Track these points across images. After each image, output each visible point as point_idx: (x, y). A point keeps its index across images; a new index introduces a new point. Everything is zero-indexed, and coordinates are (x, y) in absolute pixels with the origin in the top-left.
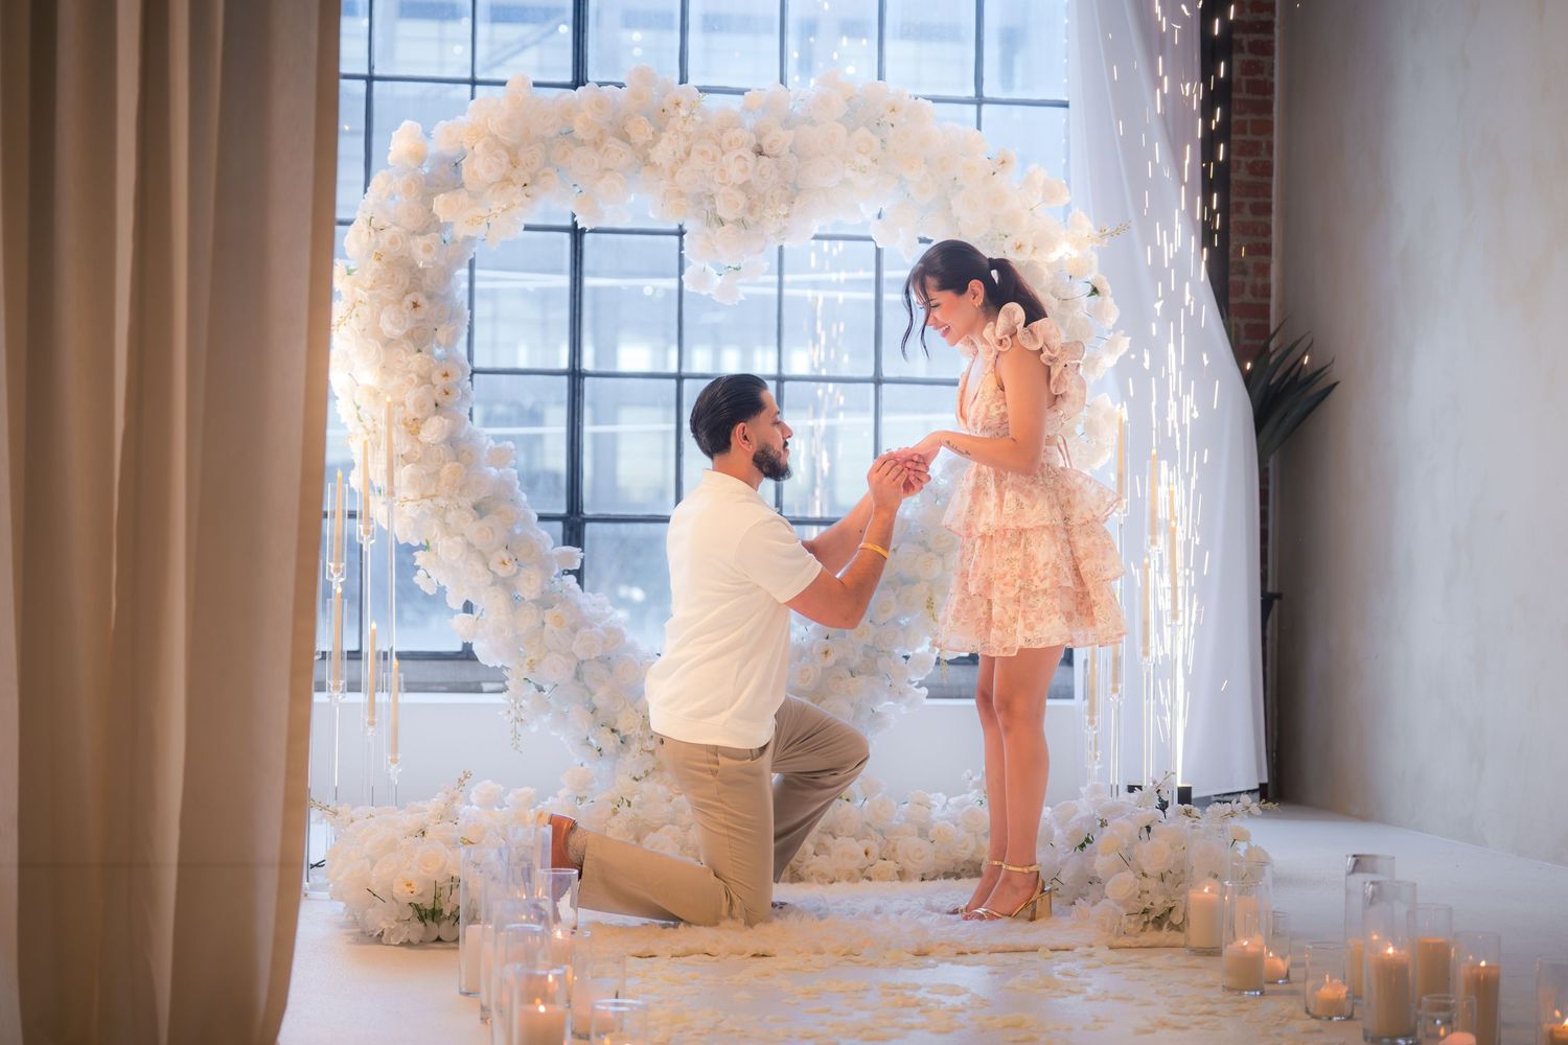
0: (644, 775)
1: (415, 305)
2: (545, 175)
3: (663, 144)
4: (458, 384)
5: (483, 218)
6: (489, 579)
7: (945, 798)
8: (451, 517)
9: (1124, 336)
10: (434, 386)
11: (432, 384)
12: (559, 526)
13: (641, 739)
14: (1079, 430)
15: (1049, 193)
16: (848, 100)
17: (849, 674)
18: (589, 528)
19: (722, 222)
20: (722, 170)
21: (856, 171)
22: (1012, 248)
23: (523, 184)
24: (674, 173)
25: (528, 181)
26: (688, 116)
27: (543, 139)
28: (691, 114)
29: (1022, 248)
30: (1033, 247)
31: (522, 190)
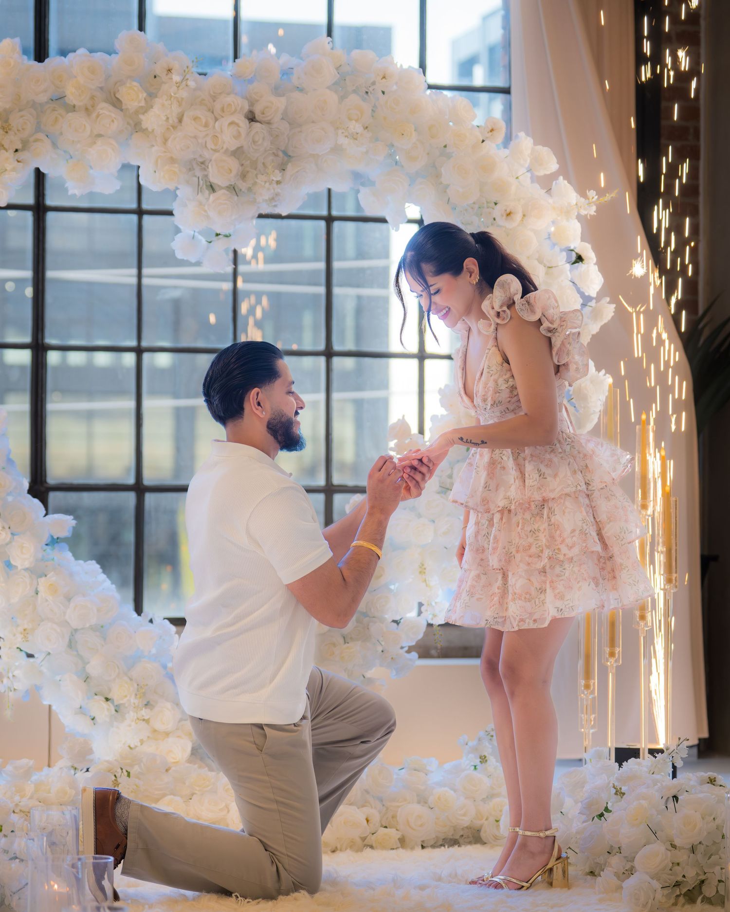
0: (139, 744)
2: (37, 140)
3: (156, 110)
9: (609, 302)
13: (137, 708)
15: (536, 162)
17: (342, 641)
19: (212, 188)
20: (216, 136)
21: (348, 138)
22: (502, 216)
23: (14, 150)
24: (165, 140)
25: (19, 146)
26: (182, 82)
27: (34, 105)
28: (185, 79)
29: (511, 215)
30: (523, 214)
31: (13, 155)
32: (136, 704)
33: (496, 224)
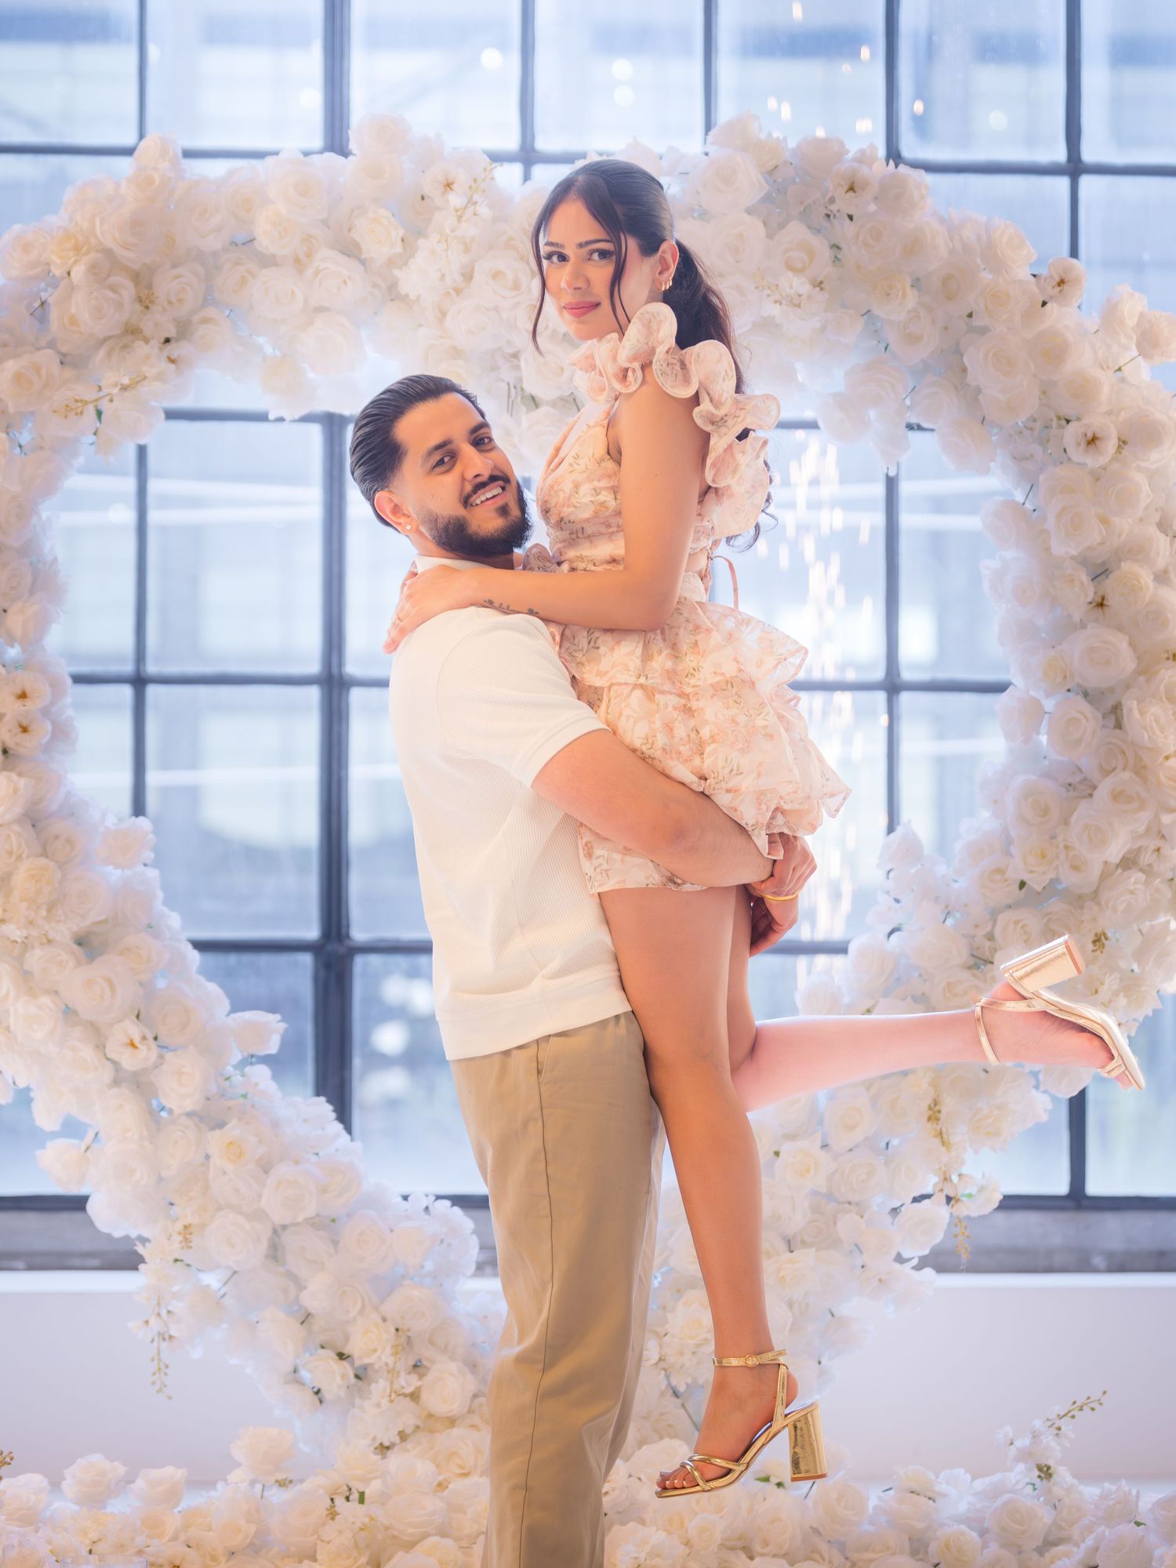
0: (397, 1440)
2: (206, 321)
3: (420, 260)
4: (45, 712)
5: (86, 403)
6: (108, 1074)
7: (968, 1477)
8: (35, 959)
12: (305, 961)
13: (392, 1372)
15: (1149, 342)
16: (771, 172)
17: (781, 1246)
18: (362, 964)
19: (534, 402)
21: (781, 304)
22: (1079, 444)
23: (163, 340)
24: (443, 314)
25: (172, 332)
26: (465, 208)
27: (200, 256)
28: (471, 202)
29: (1097, 442)
30: (1119, 439)
31: (161, 349)
32: (391, 1365)
33: (1069, 459)
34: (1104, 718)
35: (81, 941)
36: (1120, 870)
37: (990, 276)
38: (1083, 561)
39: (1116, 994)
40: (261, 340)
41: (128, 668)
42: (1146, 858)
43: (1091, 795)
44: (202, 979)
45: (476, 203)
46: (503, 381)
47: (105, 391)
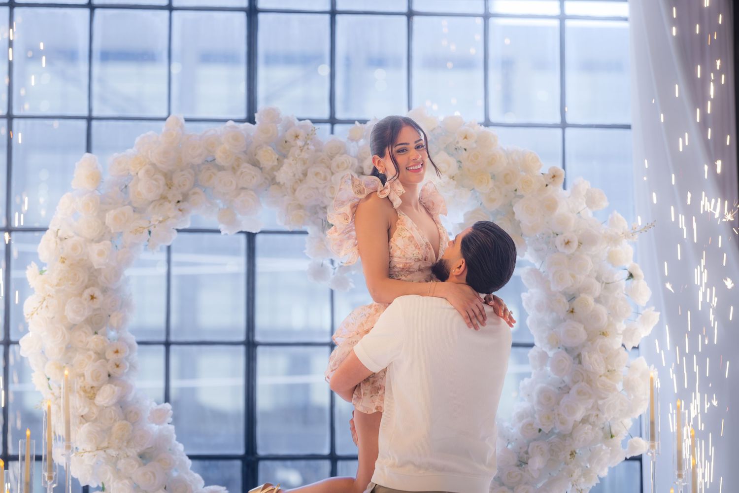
1: (92, 297)
2: (194, 193)
3: (285, 168)
4: (127, 359)
5: (144, 228)
8: (121, 464)
9: (656, 310)
10: (108, 360)
11: (105, 359)
12: (238, 464)
14: (620, 386)
15: (591, 201)
16: (432, 131)
18: (262, 465)
20: (333, 187)
22: (562, 244)
23: (176, 201)
24: (294, 190)
25: (180, 199)
26: (304, 146)
27: (193, 166)
28: (306, 144)
29: (570, 243)
30: (579, 242)
31: (176, 206)
33: (558, 251)
34: (574, 359)
35: (142, 456)
36: (581, 424)
37: (524, 174)
38: (564, 293)
39: (580, 477)
40: (218, 201)
41: (163, 338)
42: (592, 419)
43: (568, 392)
44: (192, 472)
45: (308, 144)
46: (320, 218)
47: (152, 223)
